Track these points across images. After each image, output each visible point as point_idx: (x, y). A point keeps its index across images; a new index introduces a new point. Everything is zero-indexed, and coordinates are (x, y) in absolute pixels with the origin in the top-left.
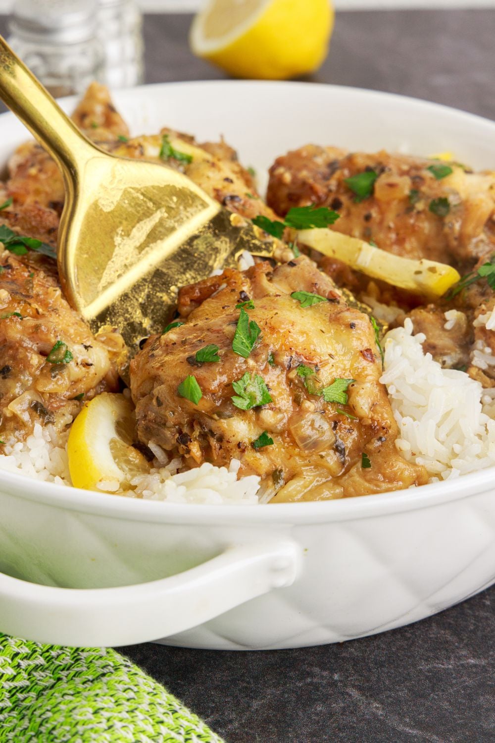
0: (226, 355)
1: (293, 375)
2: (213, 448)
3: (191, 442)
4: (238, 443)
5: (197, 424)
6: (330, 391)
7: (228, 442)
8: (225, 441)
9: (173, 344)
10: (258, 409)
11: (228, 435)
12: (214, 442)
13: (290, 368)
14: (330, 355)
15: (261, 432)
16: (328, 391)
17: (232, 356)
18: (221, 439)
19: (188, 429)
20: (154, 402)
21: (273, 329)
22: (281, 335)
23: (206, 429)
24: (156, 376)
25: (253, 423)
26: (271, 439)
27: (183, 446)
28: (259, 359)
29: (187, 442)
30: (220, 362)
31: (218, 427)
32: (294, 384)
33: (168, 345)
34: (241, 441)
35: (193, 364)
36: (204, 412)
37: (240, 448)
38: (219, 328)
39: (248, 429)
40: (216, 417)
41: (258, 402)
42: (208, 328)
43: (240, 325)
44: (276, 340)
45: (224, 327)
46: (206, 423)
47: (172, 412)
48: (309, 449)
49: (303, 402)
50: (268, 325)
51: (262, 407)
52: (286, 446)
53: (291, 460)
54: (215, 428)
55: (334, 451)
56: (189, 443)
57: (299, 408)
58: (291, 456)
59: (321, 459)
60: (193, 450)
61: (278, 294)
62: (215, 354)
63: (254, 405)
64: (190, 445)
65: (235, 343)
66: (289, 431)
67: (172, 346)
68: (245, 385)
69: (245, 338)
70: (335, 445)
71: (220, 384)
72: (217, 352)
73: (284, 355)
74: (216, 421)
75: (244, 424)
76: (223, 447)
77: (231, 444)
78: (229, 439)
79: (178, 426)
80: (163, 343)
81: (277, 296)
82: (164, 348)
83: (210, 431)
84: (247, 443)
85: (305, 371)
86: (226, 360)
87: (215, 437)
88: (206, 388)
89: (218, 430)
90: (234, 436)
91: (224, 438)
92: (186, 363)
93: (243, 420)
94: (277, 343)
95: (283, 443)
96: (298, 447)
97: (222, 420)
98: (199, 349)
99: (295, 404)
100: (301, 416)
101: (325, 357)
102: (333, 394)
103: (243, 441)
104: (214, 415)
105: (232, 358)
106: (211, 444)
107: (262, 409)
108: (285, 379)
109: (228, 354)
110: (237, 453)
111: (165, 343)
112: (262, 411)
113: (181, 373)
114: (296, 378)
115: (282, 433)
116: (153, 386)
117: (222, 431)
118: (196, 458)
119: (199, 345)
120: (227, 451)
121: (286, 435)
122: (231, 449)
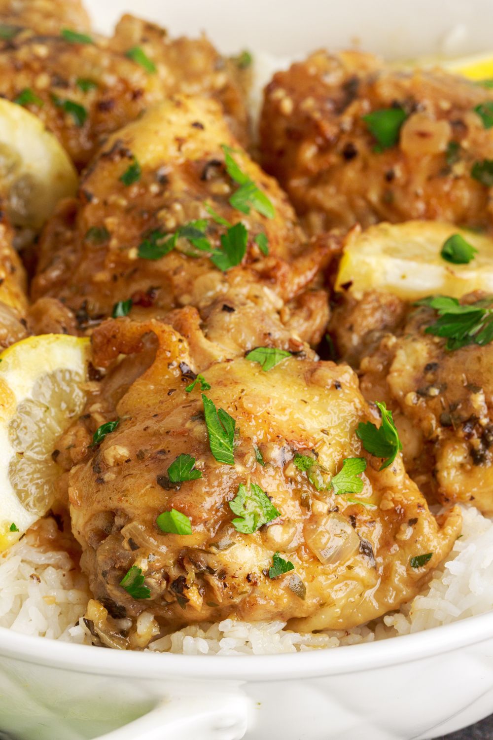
0: (207, 467)
1: (291, 472)
2: (216, 588)
3: (189, 588)
4: (246, 576)
5: (188, 563)
6: (340, 480)
7: (233, 577)
8: (228, 577)
9: (127, 462)
10: (263, 528)
11: (233, 569)
12: (215, 581)
13: (286, 465)
14: (323, 431)
15: (272, 553)
16: (338, 481)
17: (214, 466)
18: (223, 575)
19: (175, 570)
20: (126, 545)
21: (248, 414)
22: (260, 421)
23: (202, 566)
24: (117, 510)
25: (260, 545)
26: (289, 562)
27: (179, 595)
28: (246, 461)
29: (183, 589)
30: (203, 479)
31: (218, 562)
32: (296, 482)
33: (120, 463)
34: (250, 573)
35: (169, 487)
36: (197, 546)
37: (249, 581)
38: (181, 430)
39: (255, 555)
40: (214, 549)
41: (262, 520)
42: (166, 431)
43: (209, 419)
44: (257, 427)
45: (188, 425)
46: (202, 559)
47: (153, 554)
48: (333, 563)
49: (312, 504)
50: (239, 409)
51: (268, 525)
52: (306, 565)
53: (314, 582)
54: (214, 563)
55: (361, 555)
56: (185, 591)
57: (309, 513)
58: (313, 577)
59: (349, 571)
60: (193, 598)
61: (229, 357)
62: (192, 468)
63: (259, 525)
64: (187, 592)
65: (212, 447)
66: (306, 545)
67: (126, 463)
68: (243, 502)
69: (221, 437)
70: (361, 548)
71: (211, 508)
72: (194, 466)
73: (272, 448)
74: (214, 554)
75: (250, 550)
76: (228, 585)
77: (237, 579)
78: (234, 574)
79: (163, 570)
80: (111, 461)
81: (228, 361)
82: (115, 469)
83: (208, 567)
84: (257, 573)
85: (304, 463)
86: (210, 473)
87: (215, 574)
88: (196, 517)
89: (218, 565)
90: (240, 569)
91: (227, 574)
92: (158, 487)
93: (248, 546)
94: (259, 433)
95: (300, 563)
96: (320, 564)
97: (222, 552)
98: (168, 464)
99: (303, 508)
100: (316, 522)
101: (319, 436)
102: (344, 484)
103: (253, 572)
104: (211, 548)
105: (215, 468)
106: (211, 584)
107: (268, 527)
108: (283, 478)
109: (208, 465)
110: (247, 588)
111: (114, 462)
112: (269, 529)
113: (155, 502)
114: (297, 475)
115: (297, 550)
116: (114, 522)
117: (224, 565)
118: (197, 606)
119: (165, 458)
120: (233, 588)
121: (303, 552)
122: (239, 585)
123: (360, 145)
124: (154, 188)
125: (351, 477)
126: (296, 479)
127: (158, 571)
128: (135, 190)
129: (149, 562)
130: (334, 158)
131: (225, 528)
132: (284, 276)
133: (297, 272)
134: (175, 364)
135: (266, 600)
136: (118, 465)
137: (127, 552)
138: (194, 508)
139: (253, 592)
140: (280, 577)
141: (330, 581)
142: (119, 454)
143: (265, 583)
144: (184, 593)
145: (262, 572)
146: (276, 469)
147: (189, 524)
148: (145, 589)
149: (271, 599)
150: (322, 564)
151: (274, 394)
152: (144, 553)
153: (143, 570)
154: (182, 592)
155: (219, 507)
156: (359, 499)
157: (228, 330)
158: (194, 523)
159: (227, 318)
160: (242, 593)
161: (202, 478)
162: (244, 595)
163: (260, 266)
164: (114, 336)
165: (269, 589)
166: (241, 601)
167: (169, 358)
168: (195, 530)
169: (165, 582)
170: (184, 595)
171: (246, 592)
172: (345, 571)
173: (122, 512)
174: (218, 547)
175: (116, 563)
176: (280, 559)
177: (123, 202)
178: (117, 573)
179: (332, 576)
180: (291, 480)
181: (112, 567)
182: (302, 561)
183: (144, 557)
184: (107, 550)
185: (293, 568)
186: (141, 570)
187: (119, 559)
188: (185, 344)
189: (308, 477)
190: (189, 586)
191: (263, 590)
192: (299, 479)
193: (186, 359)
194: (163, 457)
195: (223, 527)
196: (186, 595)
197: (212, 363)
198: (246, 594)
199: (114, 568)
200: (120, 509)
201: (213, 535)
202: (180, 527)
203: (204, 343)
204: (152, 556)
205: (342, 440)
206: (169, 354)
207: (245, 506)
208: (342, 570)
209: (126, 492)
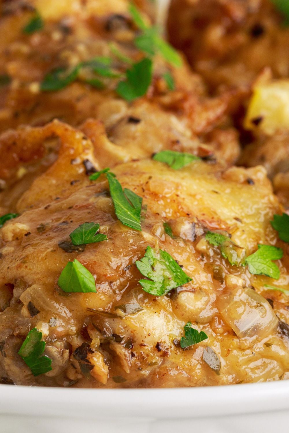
0: (111, 232)
1: (202, 246)
2: (123, 357)
3: (93, 352)
4: (156, 345)
5: (92, 329)
6: (256, 260)
7: (142, 345)
8: (136, 346)
9: (26, 235)
10: (173, 294)
11: (141, 336)
12: (121, 350)
13: (196, 239)
14: (237, 219)
15: (184, 324)
16: (253, 260)
17: (121, 231)
18: (130, 343)
19: (79, 339)
20: (25, 311)
21: (155, 195)
22: (169, 201)
23: (108, 333)
24: (16, 280)
25: (170, 313)
26: (201, 332)
27: (83, 362)
28: (154, 230)
29: (87, 353)
30: (108, 241)
31: (125, 328)
32: (208, 257)
33: (19, 238)
34: (159, 341)
35: (71, 249)
36: (102, 309)
37: (159, 350)
38: (85, 203)
39: (165, 324)
40: (120, 312)
41: (173, 285)
42: (69, 206)
43: (113, 193)
44: (165, 207)
45: (92, 200)
46: (107, 324)
47: (55, 318)
48: (251, 336)
49: (226, 277)
50: (146, 191)
51: (179, 290)
52: (220, 338)
53: (230, 356)
54: (120, 329)
55: (280, 335)
56: (89, 355)
57: (223, 286)
58: (229, 350)
59: (268, 348)
60: (97, 363)
61: (135, 157)
62: (96, 232)
63: (169, 288)
64: (92, 357)
65: (117, 214)
66: (220, 317)
67: (26, 237)
68: (152, 263)
69: (128, 209)
70: (279, 328)
71: (117, 268)
72: (98, 230)
73: (183, 223)
74: (121, 318)
75: (159, 317)
76: (136, 355)
77: (146, 348)
78: (143, 341)
79: (65, 338)
80: (10, 236)
81: (134, 161)
82: (14, 243)
83: (114, 335)
84: (168, 344)
85: (216, 239)
86: (115, 237)
87: (123, 342)
88: (101, 274)
89: (125, 331)
90: (149, 335)
91: (135, 342)
92: (60, 250)
93: (157, 313)
94: (167, 210)
95: (214, 335)
96: (236, 337)
97: (129, 316)
98: (71, 231)
99: (216, 281)
100: (231, 294)
101: (231, 222)
102: (259, 264)
103: (163, 341)
104: (117, 311)
105: (121, 233)
106: (118, 353)
107: (179, 294)
108: (194, 252)
109: (114, 230)
110: (157, 359)
111: (13, 237)
112: (179, 296)
113: (56, 265)
114: (209, 248)
115: (210, 322)
116: (12, 294)
117: (132, 332)
118: (102, 374)
119: (67, 227)
120: (142, 359)
121: (216, 324)
122: (148, 355)
123: (268, 24)
124: (57, 36)
125: (267, 260)
126: (208, 253)
127: (60, 338)
128: (36, 39)
129: (50, 326)
130: (242, 38)
131: (133, 291)
132: (192, 107)
133: (206, 109)
134: (79, 161)
135: (178, 370)
136: (17, 239)
137: (26, 319)
138: (98, 266)
139: (163, 364)
140: (192, 347)
141: (247, 357)
142: (18, 228)
143: (176, 353)
144: (87, 358)
145: (173, 342)
146: (186, 242)
147: (93, 281)
148: (46, 359)
149: (183, 369)
150: (238, 337)
151: (184, 183)
152: (45, 318)
153: (43, 335)
154: (86, 357)
155: (126, 269)
156: (276, 286)
157: (134, 138)
158: (98, 281)
159: (133, 128)
160: (151, 364)
161: (106, 239)
162: (153, 366)
163: (167, 100)
164: (14, 143)
165: (181, 360)
166: (150, 374)
167: (73, 155)
168: (100, 288)
169: (68, 351)
170: (88, 361)
171: (155, 363)
172: (264, 348)
173: (21, 280)
174: (125, 310)
175: (14, 330)
176: (193, 330)
177: (25, 49)
178: (15, 341)
179: (248, 351)
180: (202, 254)
181: (10, 335)
182: (216, 333)
183: (44, 321)
184: (5, 320)
185: (207, 337)
186: (41, 333)
187: (18, 326)
188: (89, 142)
189: (221, 252)
190: (94, 350)
191: (174, 360)
192: (211, 253)
193: (90, 156)
194: (65, 226)
195: (130, 291)
196: (91, 360)
197: (117, 163)
198: (156, 366)
199: (12, 336)
200: (19, 278)
201: (118, 298)
202: (84, 282)
203: (109, 146)
204: (52, 320)
205: (257, 230)
206: (72, 152)
207: (153, 268)
208: (260, 347)
209: (26, 259)
